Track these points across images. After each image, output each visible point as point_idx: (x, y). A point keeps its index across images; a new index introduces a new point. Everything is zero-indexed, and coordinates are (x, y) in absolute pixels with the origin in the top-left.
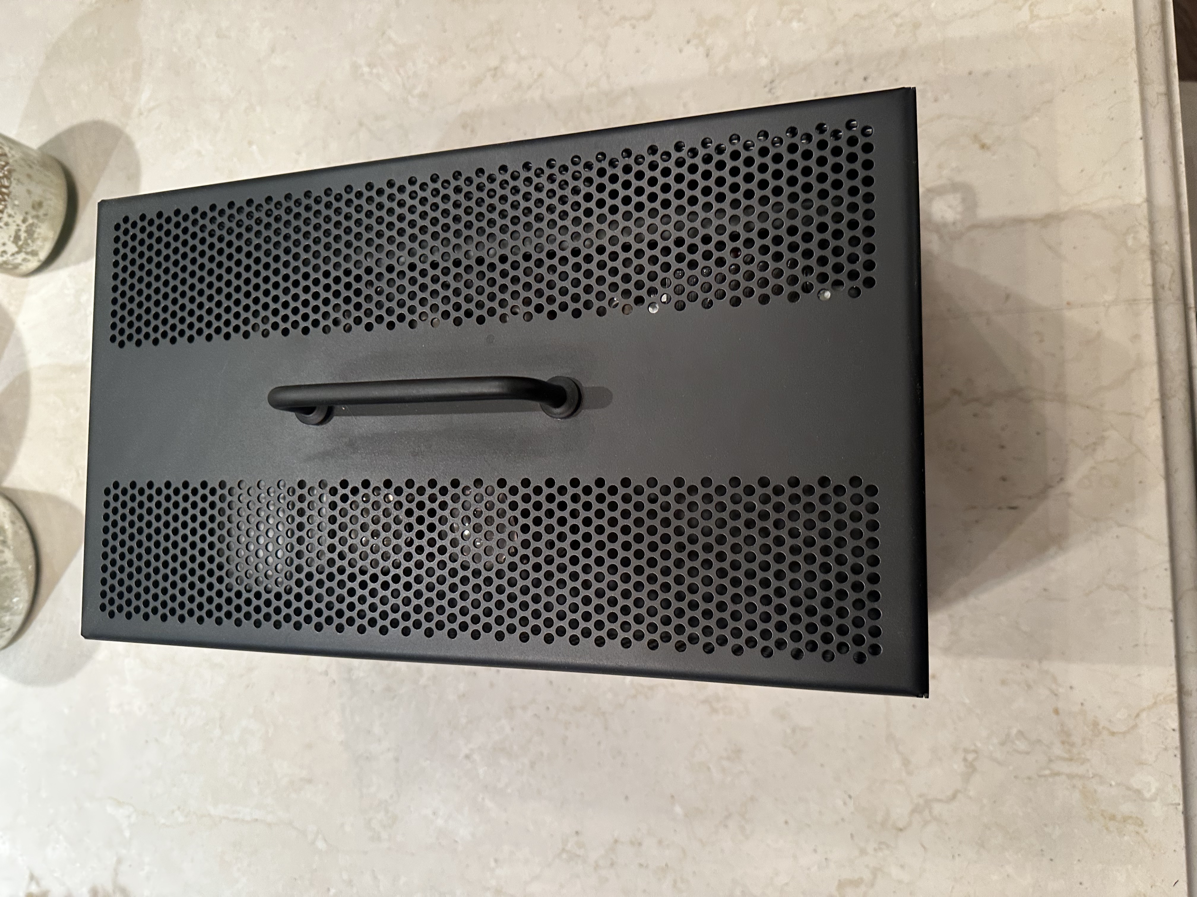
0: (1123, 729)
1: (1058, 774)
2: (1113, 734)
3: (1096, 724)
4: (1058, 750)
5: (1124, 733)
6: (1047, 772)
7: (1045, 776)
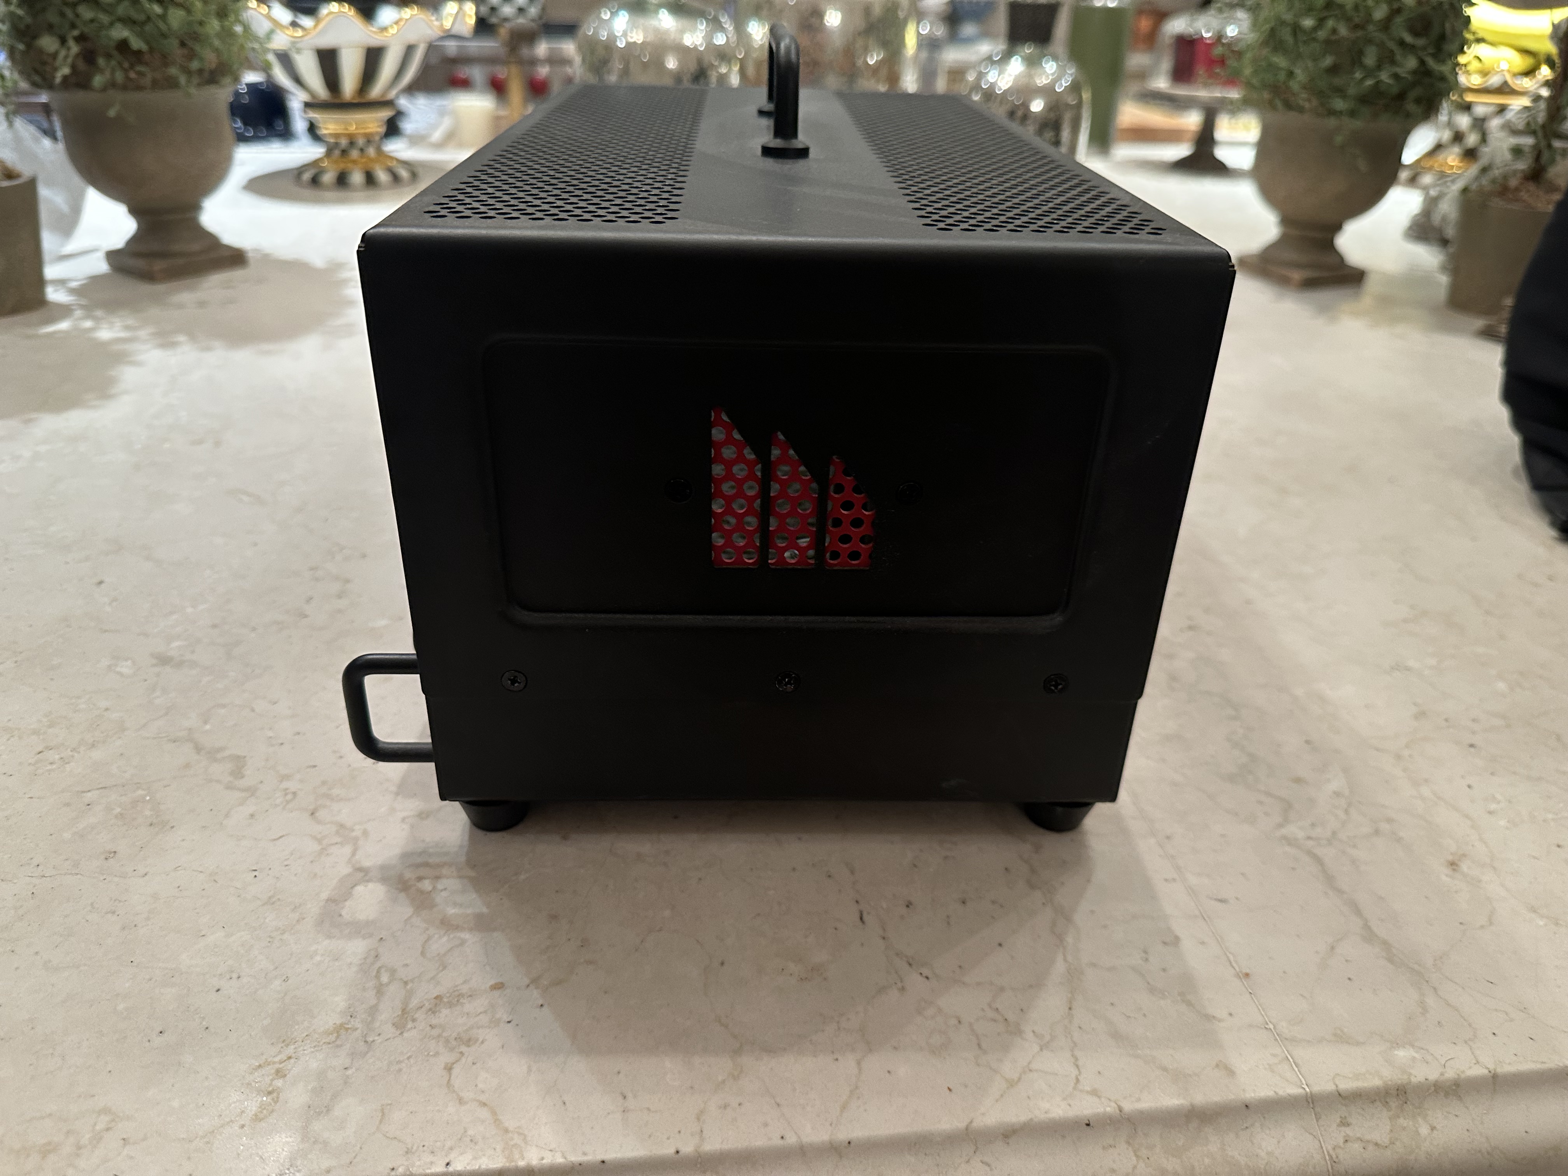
0: (457, 1082)
1: (380, 991)
2: (449, 1068)
3: (469, 1042)
4: (424, 993)
5: (449, 1084)
6: (385, 978)
7: (378, 976)
